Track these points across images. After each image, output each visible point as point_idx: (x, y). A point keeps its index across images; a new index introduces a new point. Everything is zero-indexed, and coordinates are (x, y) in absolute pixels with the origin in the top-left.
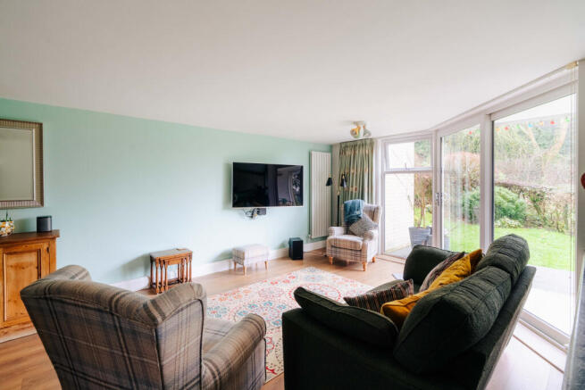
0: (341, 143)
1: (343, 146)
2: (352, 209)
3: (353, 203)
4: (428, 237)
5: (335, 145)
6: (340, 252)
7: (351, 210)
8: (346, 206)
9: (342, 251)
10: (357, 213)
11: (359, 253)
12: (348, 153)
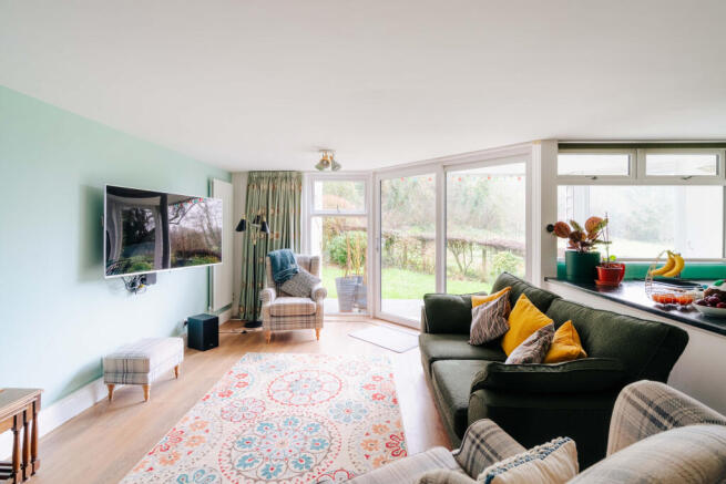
0: (251, 172)
1: (255, 176)
2: (284, 264)
3: (283, 255)
4: (357, 287)
5: (240, 173)
6: (285, 323)
7: (282, 264)
8: (273, 260)
9: (288, 319)
10: (292, 267)
11: (312, 318)
12: (264, 186)
